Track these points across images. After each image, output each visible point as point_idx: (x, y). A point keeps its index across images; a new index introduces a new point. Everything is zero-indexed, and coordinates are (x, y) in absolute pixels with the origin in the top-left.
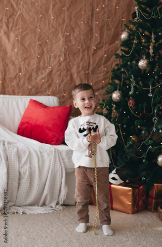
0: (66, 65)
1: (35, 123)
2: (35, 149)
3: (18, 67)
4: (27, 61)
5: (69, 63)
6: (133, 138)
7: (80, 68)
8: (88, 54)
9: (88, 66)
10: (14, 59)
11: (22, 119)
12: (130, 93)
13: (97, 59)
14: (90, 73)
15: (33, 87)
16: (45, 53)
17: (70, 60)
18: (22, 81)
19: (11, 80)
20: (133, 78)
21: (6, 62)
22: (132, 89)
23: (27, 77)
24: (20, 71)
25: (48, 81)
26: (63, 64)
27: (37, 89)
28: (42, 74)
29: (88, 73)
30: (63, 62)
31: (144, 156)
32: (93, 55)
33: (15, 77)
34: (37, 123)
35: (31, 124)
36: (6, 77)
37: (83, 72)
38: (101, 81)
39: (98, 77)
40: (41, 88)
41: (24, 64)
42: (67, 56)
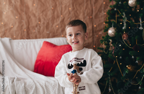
0: (74, 14)
1: (46, 60)
2: (41, 83)
3: (38, 17)
4: (44, 13)
5: (76, 11)
6: (129, 68)
7: (86, 15)
8: (91, 3)
9: (91, 13)
10: (34, 12)
11: (37, 57)
12: (123, 28)
13: (98, 6)
14: (94, 18)
15: (50, 32)
16: (58, 5)
17: (77, 9)
18: (42, 28)
19: (34, 28)
20: (125, 15)
21: (28, 15)
22: (125, 24)
23: (45, 25)
24: (40, 21)
25: (61, 27)
26: (72, 13)
27: (54, 33)
28: (57, 22)
29: (92, 18)
30: (72, 11)
31: (140, 83)
32: (95, 3)
33: (36, 26)
34: (48, 60)
35: (43, 61)
36: (30, 26)
37: (88, 17)
38: (102, 23)
39: (100, 21)
40: (57, 32)
41: (42, 15)
42: (75, 6)
